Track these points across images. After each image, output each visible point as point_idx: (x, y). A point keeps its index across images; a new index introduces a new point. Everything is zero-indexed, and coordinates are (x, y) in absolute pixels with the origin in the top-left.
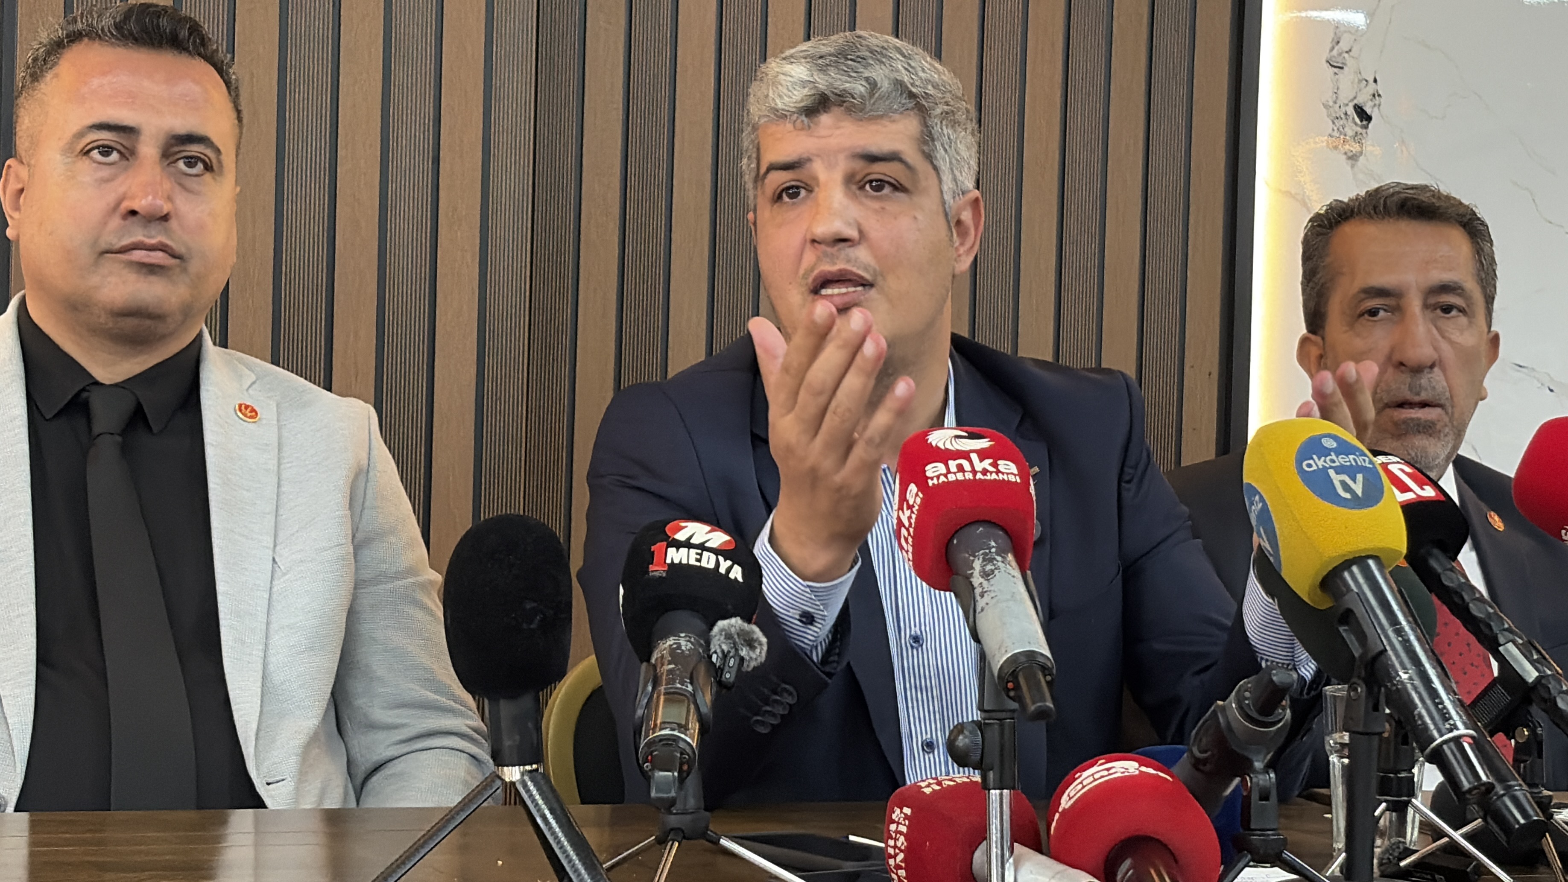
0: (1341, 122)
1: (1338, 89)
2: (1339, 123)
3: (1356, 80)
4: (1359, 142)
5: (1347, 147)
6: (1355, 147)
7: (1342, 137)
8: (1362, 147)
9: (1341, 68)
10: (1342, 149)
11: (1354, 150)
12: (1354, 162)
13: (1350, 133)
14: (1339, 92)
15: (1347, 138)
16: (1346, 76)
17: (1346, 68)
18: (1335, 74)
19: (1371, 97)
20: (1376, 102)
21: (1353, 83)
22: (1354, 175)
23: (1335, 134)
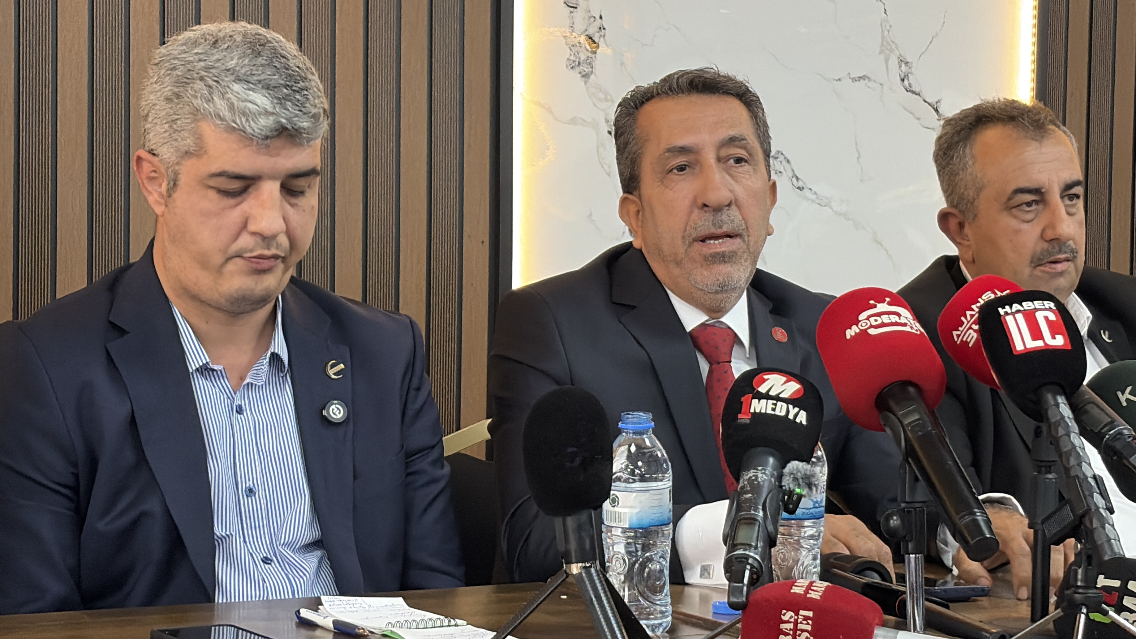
0: (577, 49)
1: (573, 24)
2: (574, 49)
3: (587, 18)
4: (590, 64)
5: (581, 68)
6: (587, 68)
7: (577, 60)
8: (592, 68)
9: (576, 8)
10: (578, 70)
11: (586, 70)
12: (587, 79)
13: (583, 57)
14: (575, 26)
15: (581, 61)
16: (579, 14)
17: (579, 8)
18: (571, 12)
19: (598, 30)
20: (602, 34)
21: (584, 19)
22: (587, 89)
23: (572, 58)
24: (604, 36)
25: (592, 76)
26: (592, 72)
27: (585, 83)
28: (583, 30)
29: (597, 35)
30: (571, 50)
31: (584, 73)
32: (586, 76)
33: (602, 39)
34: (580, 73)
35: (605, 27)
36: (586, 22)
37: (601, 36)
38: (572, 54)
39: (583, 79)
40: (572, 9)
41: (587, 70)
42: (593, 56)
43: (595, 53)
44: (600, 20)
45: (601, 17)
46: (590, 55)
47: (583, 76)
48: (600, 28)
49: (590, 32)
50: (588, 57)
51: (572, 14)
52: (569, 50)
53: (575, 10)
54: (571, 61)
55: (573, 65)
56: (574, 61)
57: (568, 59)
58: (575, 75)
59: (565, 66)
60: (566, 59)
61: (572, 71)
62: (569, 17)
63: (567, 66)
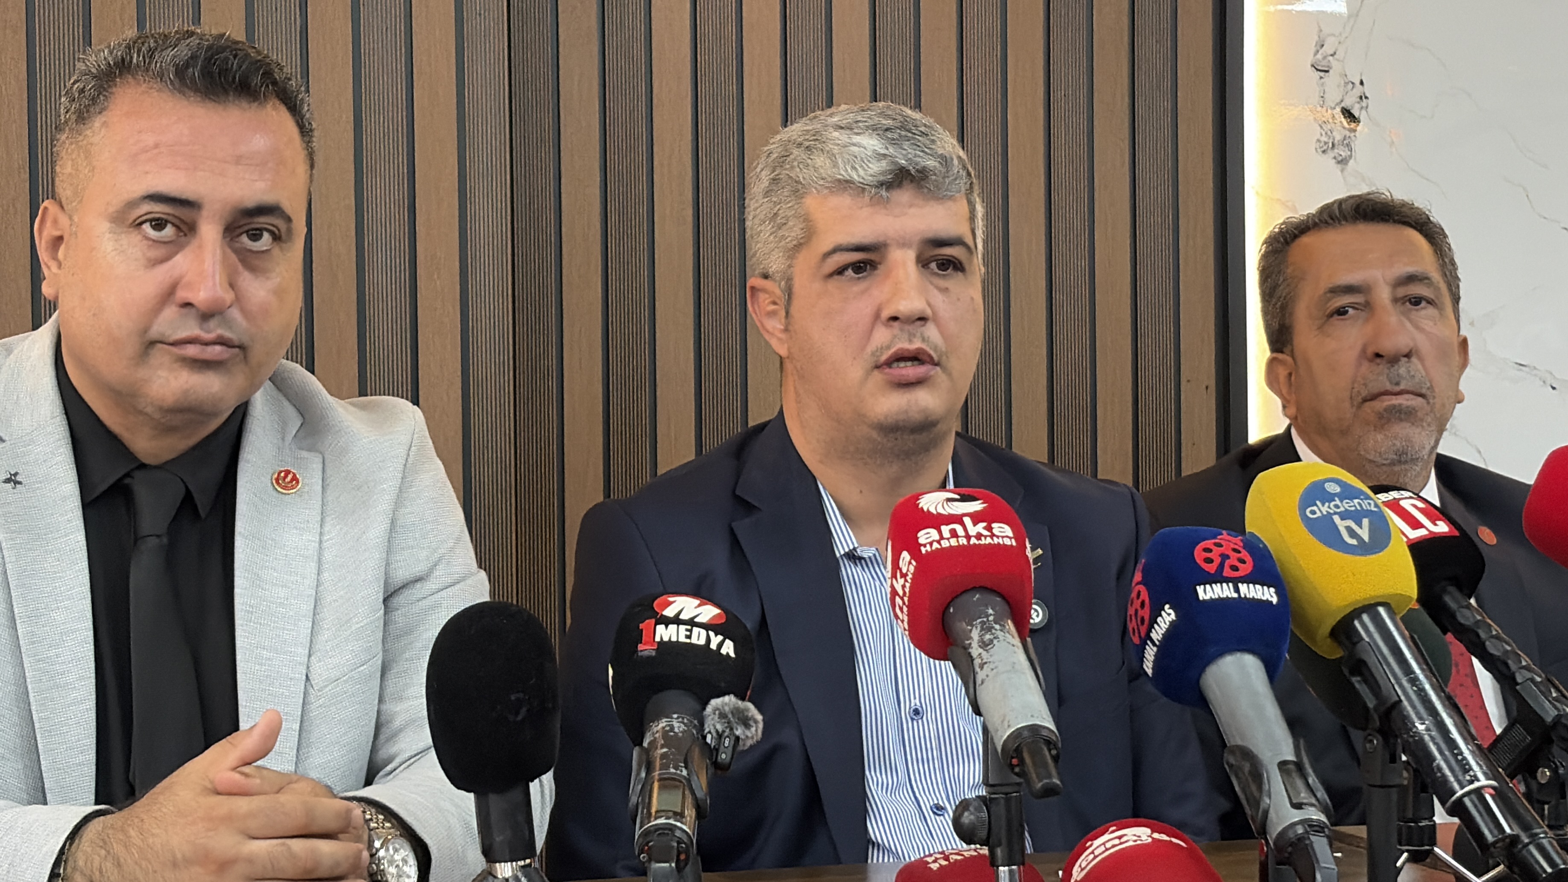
0: (1329, 126)
1: (1324, 93)
3: (1343, 83)
4: (1348, 145)
5: (1336, 151)
6: (1344, 151)
7: (1331, 141)
8: (1351, 151)
9: (1327, 71)
10: (1331, 154)
11: (1342, 153)
12: (1344, 166)
13: (1338, 137)
14: (1325, 96)
15: (1336, 142)
16: (1332, 79)
17: (1331, 71)
18: (1321, 78)
19: (1359, 100)
20: (1364, 104)
21: (1339, 86)
22: (1344, 178)
23: (1324, 139)
24: (1367, 107)
25: (1351, 162)
26: (1351, 156)
27: (1342, 171)
28: (1338, 100)
29: (1357, 106)
30: (1321, 127)
31: (1340, 158)
32: (1342, 162)
33: (1364, 112)
34: (1335, 158)
35: (1367, 95)
36: (1342, 89)
37: (1362, 108)
38: (1324, 133)
39: (1339, 166)
40: (1322, 74)
41: (1344, 153)
42: (1352, 135)
43: (1355, 131)
44: (1361, 86)
45: (1362, 83)
46: (1348, 133)
47: (1339, 162)
48: (1361, 98)
49: (1347, 104)
50: (1345, 136)
51: (1322, 80)
52: (1319, 128)
53: (1327, 74)
54: (1322, 144)
55: (1325, 148)
56: (1326, 143)
57: (1319, 141)
58: (1328, 161)
59: (1314, 151)
60: (1315, 141)
61: (1325, 157)
62: (1317, 84)
63: (1316, 149)
